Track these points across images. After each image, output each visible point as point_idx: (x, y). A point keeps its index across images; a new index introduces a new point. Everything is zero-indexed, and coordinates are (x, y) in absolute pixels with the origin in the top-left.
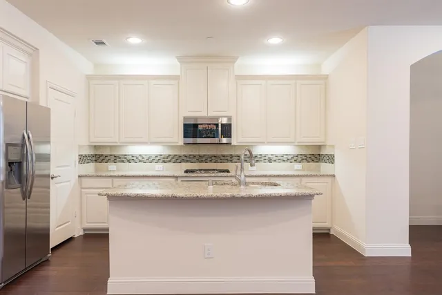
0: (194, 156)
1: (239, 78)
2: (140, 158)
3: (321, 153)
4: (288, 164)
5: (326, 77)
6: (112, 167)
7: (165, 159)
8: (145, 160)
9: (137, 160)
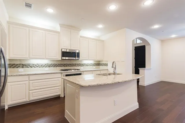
0: (62, 64)
1: (81, 37)
2: (37, 65)
3: (100, 63)
4: (92, 66)
5: (103, 41)
6: (21, 70)
7: (50, 66)
8: (40, 66)
9: (35, 66)
